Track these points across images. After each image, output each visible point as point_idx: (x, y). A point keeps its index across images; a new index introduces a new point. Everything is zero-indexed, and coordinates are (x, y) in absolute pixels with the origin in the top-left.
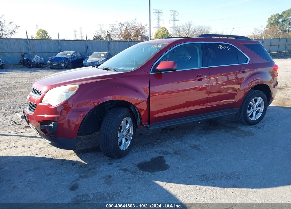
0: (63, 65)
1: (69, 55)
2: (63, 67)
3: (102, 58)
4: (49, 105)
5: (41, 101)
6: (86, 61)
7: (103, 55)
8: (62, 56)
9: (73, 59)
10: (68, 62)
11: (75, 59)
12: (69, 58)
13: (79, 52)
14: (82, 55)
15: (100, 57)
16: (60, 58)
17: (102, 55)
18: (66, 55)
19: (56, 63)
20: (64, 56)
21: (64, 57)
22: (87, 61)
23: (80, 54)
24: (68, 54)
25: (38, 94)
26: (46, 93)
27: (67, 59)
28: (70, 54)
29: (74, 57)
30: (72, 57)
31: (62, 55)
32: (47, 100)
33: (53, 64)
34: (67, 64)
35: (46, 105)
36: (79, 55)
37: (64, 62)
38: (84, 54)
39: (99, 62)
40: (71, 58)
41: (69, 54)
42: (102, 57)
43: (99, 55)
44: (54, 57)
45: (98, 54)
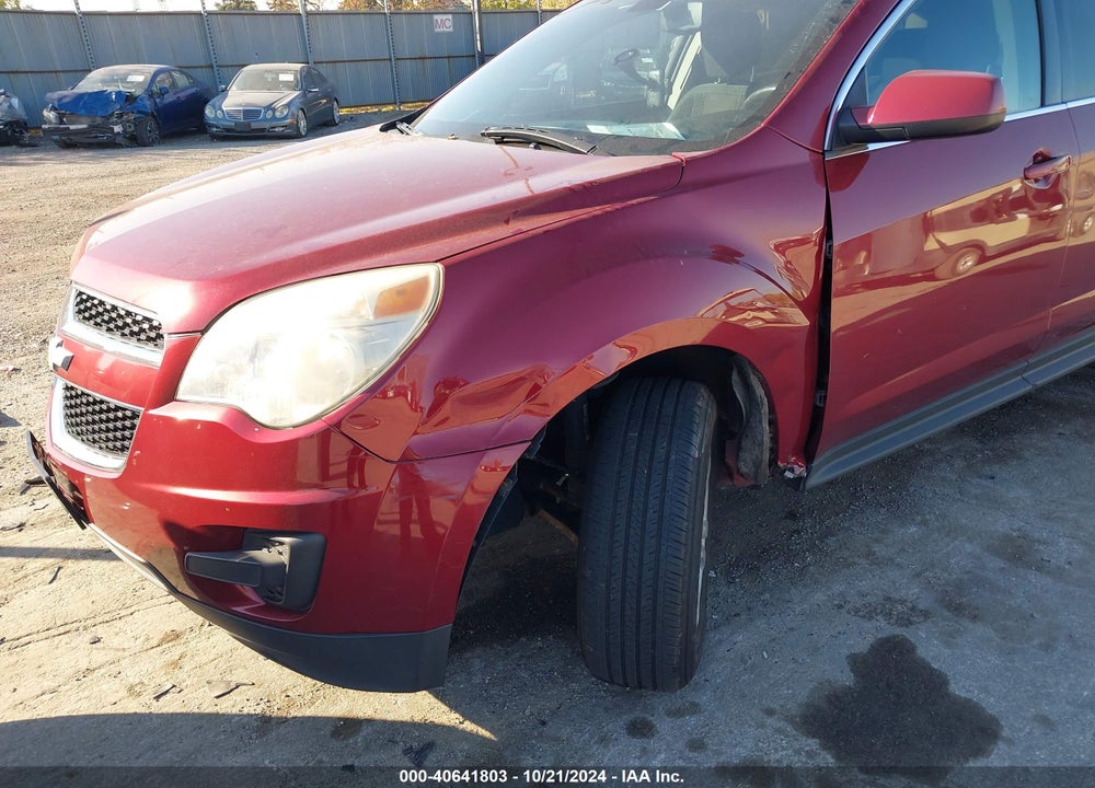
0: (118, 129)
1: (140, 83)
2: (119, 140)
3: (286, 92)
4: (242, 417)
5: (167, 386)
6: (221, 109)
7: (290, 77)
8: (109, 89)
9: (158, 100)
10: (139, 112)
11: (169, 98)
12: (138, 93)
13: (182, 69)
14: (195, 83)
15: (275, 85)
16: (100, 97)
17: (283, 77)
18: (123, 79)
19: (83, 120)
20: (117, 89)
21: (119, 93)
22: (224, 109)
23: (189, 76)
24: (130, 78)
25: (132, 334)
26: (203, 332)
27: (129, 99)
28: (140, 78)
29: (163, 91)
30: (154, 89)
31: (104, 82)
32: (219, 387)
33: (72, 127)
34: (137, 122)
35: (213, 416)
36: (182, 81)
37: (120, 116)
38: (202, 75)
39: (274, 110)
40: (151, 95)
41: (137, 76)
42: (287, 84)
43: (269, 77)
44: (69, 92)
45: (267, 71)
